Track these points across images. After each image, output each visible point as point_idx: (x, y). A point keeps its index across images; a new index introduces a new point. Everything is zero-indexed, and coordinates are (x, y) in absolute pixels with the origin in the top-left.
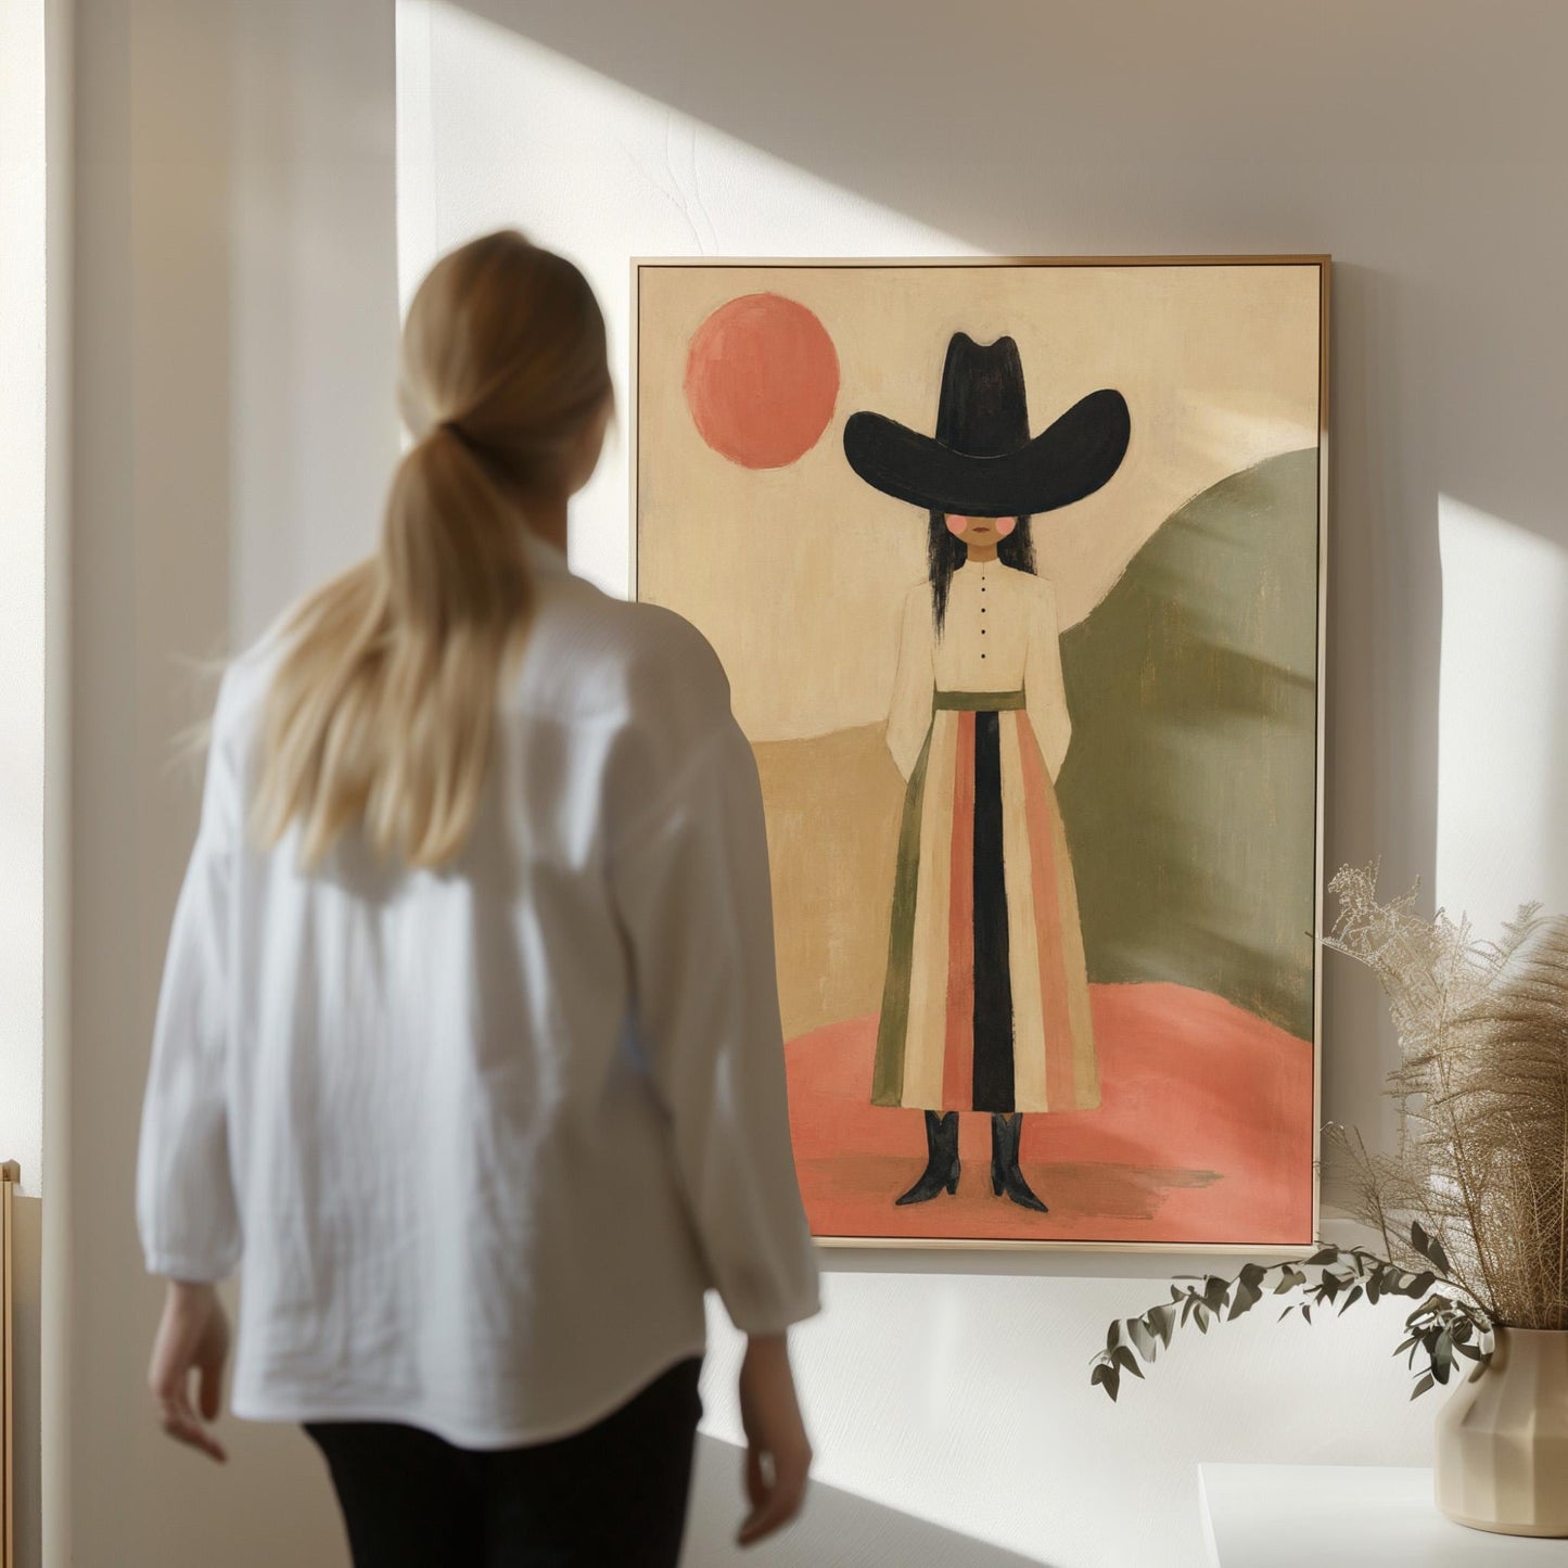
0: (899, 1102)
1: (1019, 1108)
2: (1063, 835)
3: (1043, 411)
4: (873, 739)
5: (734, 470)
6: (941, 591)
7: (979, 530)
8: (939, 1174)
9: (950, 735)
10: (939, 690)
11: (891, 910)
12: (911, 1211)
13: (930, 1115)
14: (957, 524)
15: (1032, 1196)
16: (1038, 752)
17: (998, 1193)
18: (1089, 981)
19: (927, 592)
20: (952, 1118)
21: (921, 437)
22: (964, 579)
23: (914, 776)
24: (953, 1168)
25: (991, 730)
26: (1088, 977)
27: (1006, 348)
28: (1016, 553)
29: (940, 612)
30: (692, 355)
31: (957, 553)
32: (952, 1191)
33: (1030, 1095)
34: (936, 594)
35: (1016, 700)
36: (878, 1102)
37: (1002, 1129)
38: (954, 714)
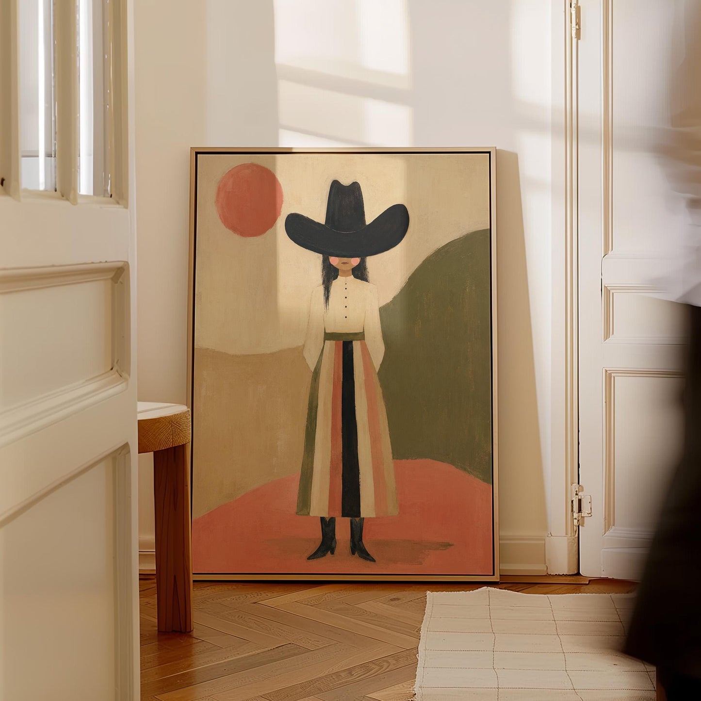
0: (309, 513)
1: (362, 515)
2: (381, 394)
3: (371, 214)
4: (298, 352)
5: (237, 237)
6: (327, 289)
7: (344, 263)
8: (327, 545)
9: (331, 352)
10: (326, 332)
11: (305, 428)
12: (314, 562)
13: (322, 519)
14: (334, 261)
15: (368, 555)
16: (370, 358)
17: (353, 553)
18: (393, 458)
19: (321, 289)
20: (332, 520)
21: (319, 224)
22: (338, 284)
23: (315, 369)
24: (333, 543)
25: (350, 349)
26: (393, 456)
27: (355, 187)
28: (360, 273)
29: (327, 298)
30: (219, 189)
31: (334, 274)
32: (332, 553)
33: (367, 509)
34: (325, 289)
35: (361, 336)
36: (300, 513)
37: (355, 525)
38: (333, 342)
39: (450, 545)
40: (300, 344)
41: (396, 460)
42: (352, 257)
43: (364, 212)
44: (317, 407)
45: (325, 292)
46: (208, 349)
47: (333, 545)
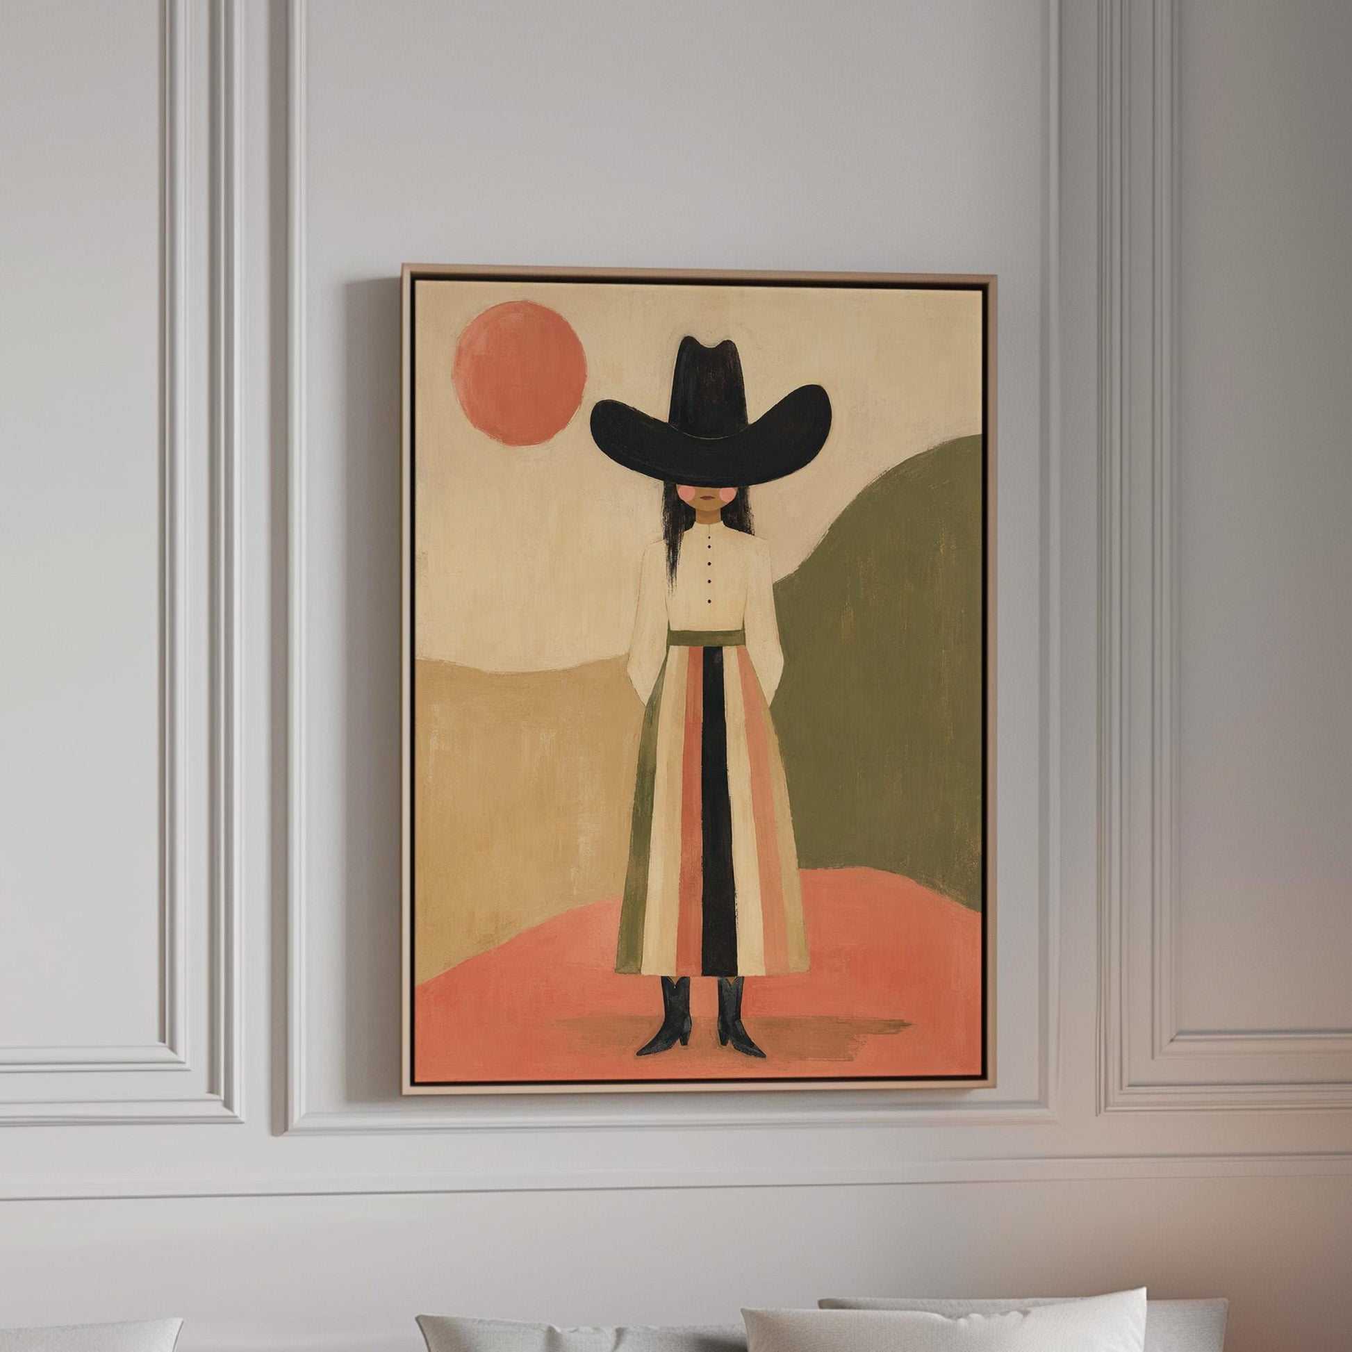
39: (903, 1024)
40: (622, 653)
41: (804, 869)
42: (721, 487)
43: (744, 399)
44: (654, 771)
45: (669, 553)
46: (441, 661)
47: (685, 1027)
